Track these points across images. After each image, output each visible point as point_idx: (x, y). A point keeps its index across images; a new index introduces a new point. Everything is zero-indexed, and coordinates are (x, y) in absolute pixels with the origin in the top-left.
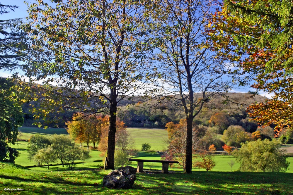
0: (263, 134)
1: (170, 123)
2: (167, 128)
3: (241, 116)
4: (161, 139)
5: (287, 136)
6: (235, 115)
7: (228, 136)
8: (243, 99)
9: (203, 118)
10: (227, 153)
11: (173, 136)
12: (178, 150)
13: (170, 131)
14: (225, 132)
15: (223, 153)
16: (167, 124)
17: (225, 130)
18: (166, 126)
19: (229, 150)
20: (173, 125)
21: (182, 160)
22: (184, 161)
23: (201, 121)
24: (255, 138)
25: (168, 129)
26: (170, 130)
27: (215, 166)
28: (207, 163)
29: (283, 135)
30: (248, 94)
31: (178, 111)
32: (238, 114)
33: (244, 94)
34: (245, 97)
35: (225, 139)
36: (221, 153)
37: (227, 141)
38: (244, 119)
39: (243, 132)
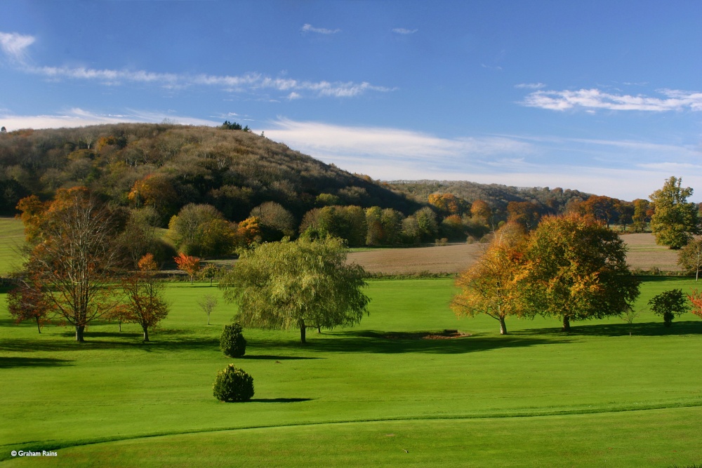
0: (265, 226)
1: (28, 199)
2: (20, 212)
3: (210, 180)
4: (6, 243)
5: (321, 229)
6: (195, 178)
7: (183, 231)
8: (213, 140)
9: (113, 186)
10: (186, 275)
11: (40, 232)
12: (59, 273)
13: (30, 221)
14: (174, 220)
15: (174, 276)
16: (21, 202)
17: (175, 216)
18: (17, 207)
19: (191, 267)
20: (39, 204)
21: (72, 303)
22: (76, 303)
23: (109, 194)
24: (247, 236)
25: (23, 215)
26: (29, 218)
27: (166, 314)
28: (144, 305)
29: (310, 227)
30: (222, 128)
31: (48, 169)
32: (202, 177)
33: (214, 128)
34: (218, 136)
35: (174, 240)
36: (171, 275)
37: (179, 244)
38: (217, 190)
39: (220, 221)
